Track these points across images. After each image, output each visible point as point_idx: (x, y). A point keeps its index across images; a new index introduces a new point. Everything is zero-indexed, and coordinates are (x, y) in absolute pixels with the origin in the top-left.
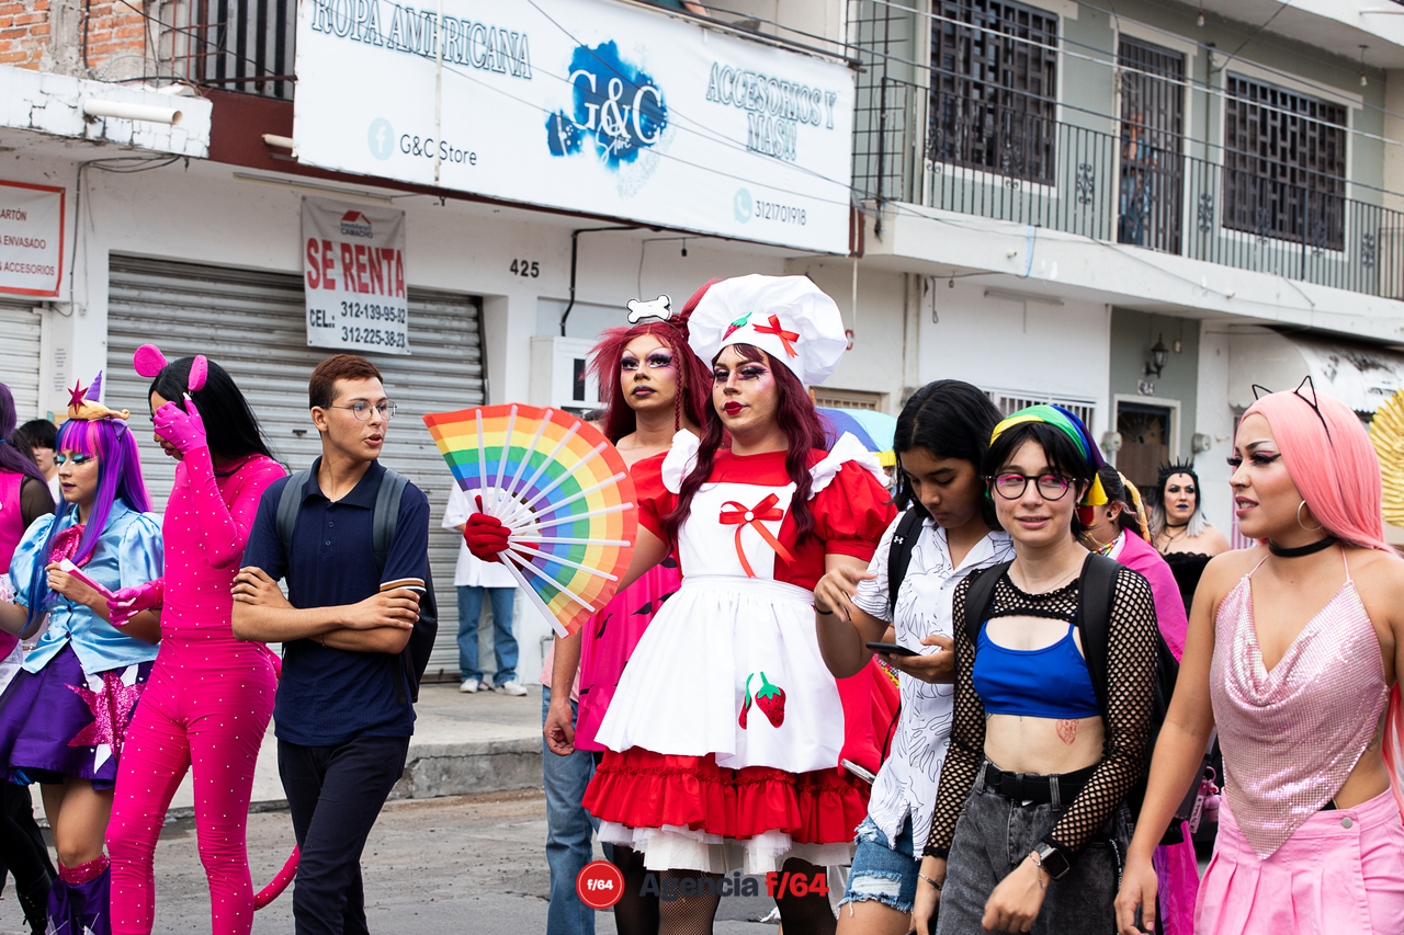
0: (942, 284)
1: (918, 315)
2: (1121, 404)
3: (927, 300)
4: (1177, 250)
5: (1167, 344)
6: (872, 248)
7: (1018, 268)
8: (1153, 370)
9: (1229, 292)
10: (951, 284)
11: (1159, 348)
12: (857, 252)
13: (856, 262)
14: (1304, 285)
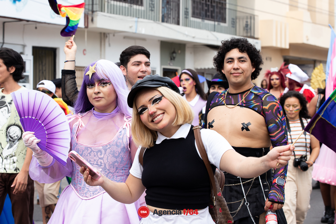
0: (111, 36)
1: (104, 45)
2: (164, 69)
3: (107, 40)
4: (178, 23)
5: (176, 51)
6: (91, 25)
7: (133, 30)
8: (172, 59)
9: (193, 36)
10: (114, 35)
11: (174, 52)
12: (87, 27)
13: (86, 30)
14: (215, 33)
